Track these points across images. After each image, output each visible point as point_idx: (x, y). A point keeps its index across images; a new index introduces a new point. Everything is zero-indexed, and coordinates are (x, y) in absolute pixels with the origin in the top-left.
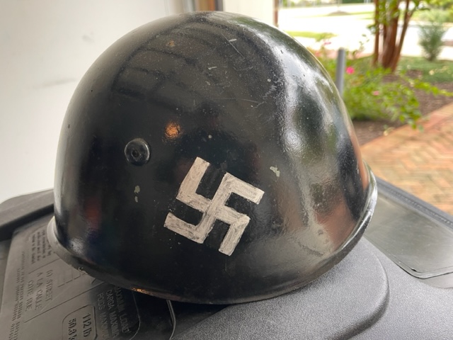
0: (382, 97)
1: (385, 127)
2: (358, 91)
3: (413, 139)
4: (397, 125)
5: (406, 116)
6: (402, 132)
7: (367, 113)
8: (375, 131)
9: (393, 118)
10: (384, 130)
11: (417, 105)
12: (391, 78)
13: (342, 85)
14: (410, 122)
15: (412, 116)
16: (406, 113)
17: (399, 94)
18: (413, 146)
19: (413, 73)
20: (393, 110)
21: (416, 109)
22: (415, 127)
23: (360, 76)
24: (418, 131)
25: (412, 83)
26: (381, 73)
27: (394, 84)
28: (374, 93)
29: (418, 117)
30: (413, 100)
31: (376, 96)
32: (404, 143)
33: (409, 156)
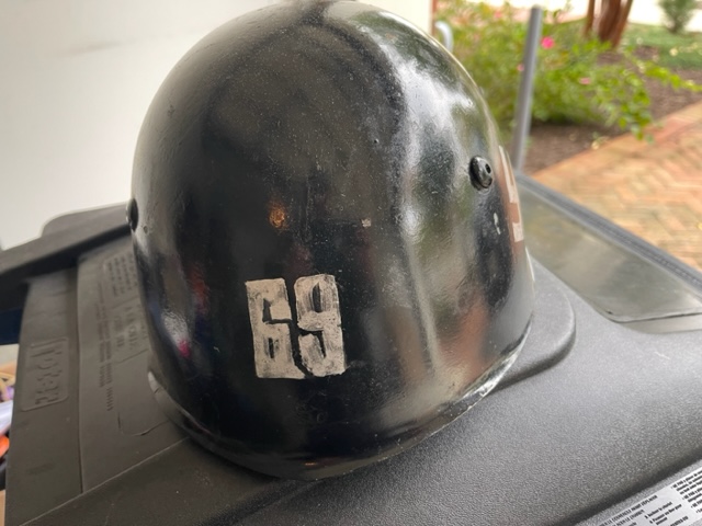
0: (594, 87)
1: (595, 135)
2: (557, 77)
3: (636, 156)
4: (613, 132)
5: (628, 119)
6: (620, 144)
7: (569, 112)
8: (579, 141)
9: (609, 122)
10: (592, 141)
11: (646, 102)
12: (611, 58)
13: (533, 66)
14: (635, 129)
15: (638, 120)
16: (630, 114)
17: (620, 83)
18: (635, 167)
19: (645, 51)
20: (610, 108)
21: (645, 109)
22: (640, 136)
23: (562, 52)
24: (644, 144)
25: (642, 66)
26: (595, 48)
27: (614, 68)
28: (582, 80)
29: (647, 121)
30: (642, 94)
31: (585, 86)
32: (621, 162)
33: (627, 181)
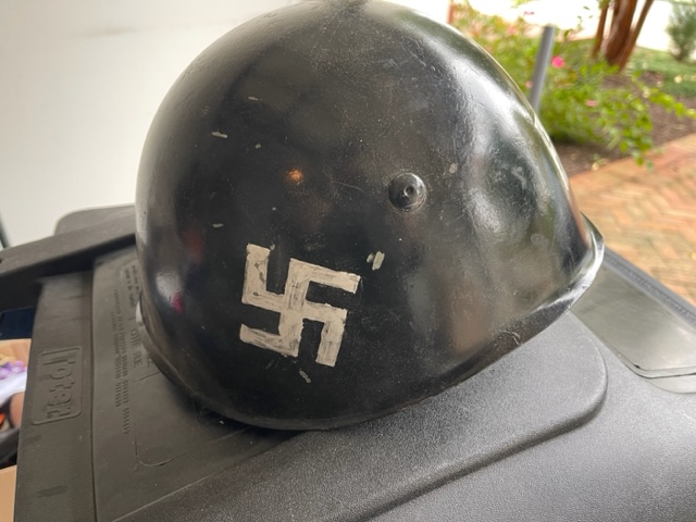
0: (599, 109)
1: (596, 157)
2: (564, 97)
3: (634, 180)
4: (615, 155)
5: (630, 144)
6: (619, 167)
7: (571, 131)
8: (579, 161)
9: (611, 146)
10: (592, 162)
11: (648, 128)
12: (617, 82)
13: (542, 84)
14: (636, 154)
15: (639, 144)
16: (631, 138)
17: (624, 106)
18: (632, 192)
19: (650, 76)
20: (614, 131)
21: (646, 135)
22: (640, 162)
23: (570, 72)
24: (644, 169)
25: (647, 92)
26: (603, 70)
27: (620, 91)
28: (589, 103)
29: (648, 147)
30: (644, 120)
31: (590, 107)
32: (620, 185)
33: (624, 205)
